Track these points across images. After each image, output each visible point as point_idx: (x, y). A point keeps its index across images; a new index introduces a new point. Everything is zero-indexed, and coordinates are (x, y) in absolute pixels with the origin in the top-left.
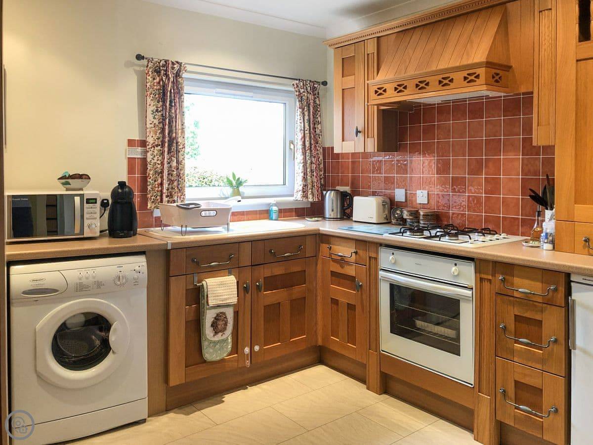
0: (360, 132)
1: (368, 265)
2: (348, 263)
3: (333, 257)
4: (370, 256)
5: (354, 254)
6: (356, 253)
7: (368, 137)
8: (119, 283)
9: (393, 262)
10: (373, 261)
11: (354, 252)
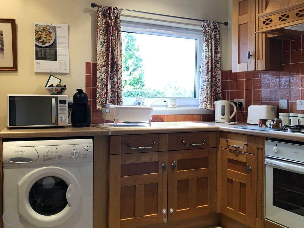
0: (252, 56)
1: (256, 154)
2: (241, 153)
3: (230, 148)
4: (258, 147)
5: (246, 145)
6: (247, 145)
7: (258, 59)
8: (73, 157)
9: (276, 151)
10: (260, 151)
11: (246, 144)
